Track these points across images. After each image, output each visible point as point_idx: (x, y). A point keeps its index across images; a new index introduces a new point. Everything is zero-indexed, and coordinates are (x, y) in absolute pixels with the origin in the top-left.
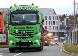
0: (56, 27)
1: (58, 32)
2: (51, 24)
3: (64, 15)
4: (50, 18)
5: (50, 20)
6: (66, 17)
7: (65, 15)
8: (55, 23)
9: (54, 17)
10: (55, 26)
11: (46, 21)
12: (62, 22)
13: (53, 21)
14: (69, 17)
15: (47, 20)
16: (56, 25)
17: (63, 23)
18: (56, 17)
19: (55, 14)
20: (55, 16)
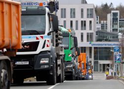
0: (88, 36)
1: (93, 47)
2: (77, 29)
3: (106, 5)
4: (74, 13)
5: (74, 17)
6: (112, 12)
7: (109, 5)
8: (85, 25)
9: (82, 11)
10: (85, 33)
11: (64, 19)
12: (100, 23)
13: (80, 20)
14: (118, 12)
15: (65, 17)
16: (88, 30)
17: (103, 26)
18: (88, 9)
19: (86, 3)
20: (85, 7)
